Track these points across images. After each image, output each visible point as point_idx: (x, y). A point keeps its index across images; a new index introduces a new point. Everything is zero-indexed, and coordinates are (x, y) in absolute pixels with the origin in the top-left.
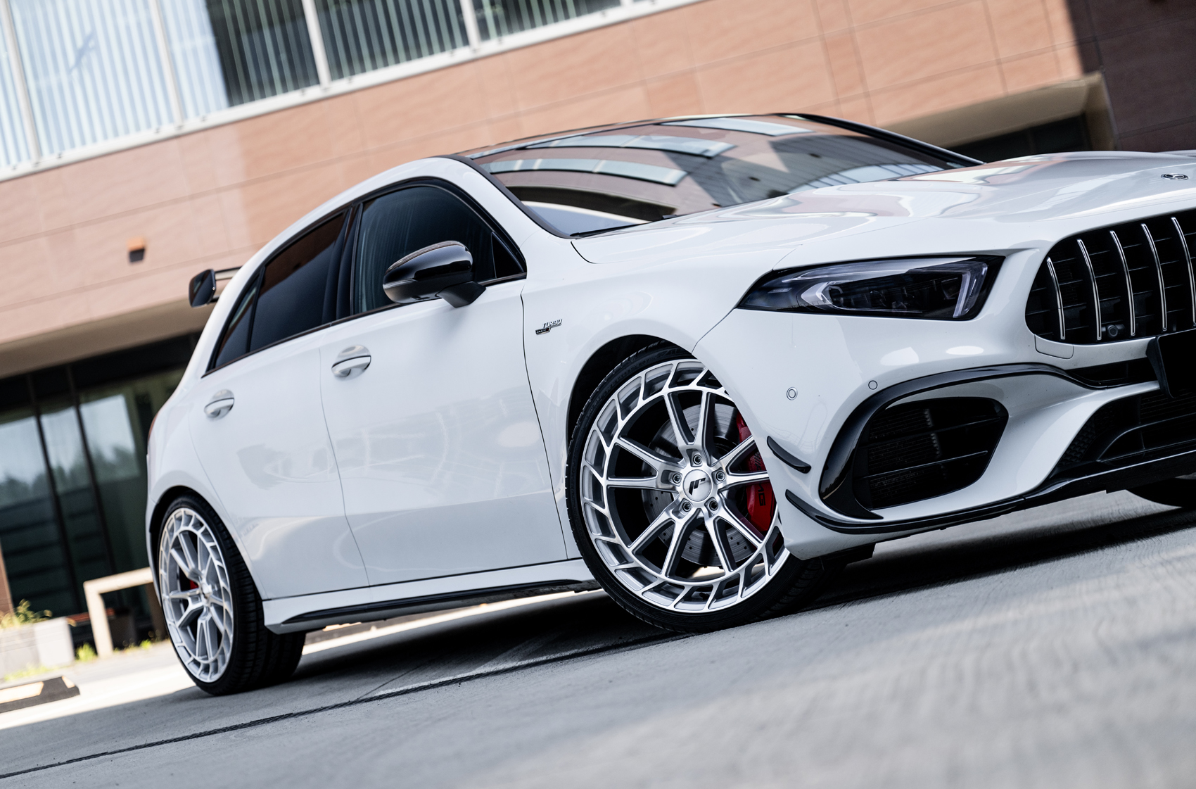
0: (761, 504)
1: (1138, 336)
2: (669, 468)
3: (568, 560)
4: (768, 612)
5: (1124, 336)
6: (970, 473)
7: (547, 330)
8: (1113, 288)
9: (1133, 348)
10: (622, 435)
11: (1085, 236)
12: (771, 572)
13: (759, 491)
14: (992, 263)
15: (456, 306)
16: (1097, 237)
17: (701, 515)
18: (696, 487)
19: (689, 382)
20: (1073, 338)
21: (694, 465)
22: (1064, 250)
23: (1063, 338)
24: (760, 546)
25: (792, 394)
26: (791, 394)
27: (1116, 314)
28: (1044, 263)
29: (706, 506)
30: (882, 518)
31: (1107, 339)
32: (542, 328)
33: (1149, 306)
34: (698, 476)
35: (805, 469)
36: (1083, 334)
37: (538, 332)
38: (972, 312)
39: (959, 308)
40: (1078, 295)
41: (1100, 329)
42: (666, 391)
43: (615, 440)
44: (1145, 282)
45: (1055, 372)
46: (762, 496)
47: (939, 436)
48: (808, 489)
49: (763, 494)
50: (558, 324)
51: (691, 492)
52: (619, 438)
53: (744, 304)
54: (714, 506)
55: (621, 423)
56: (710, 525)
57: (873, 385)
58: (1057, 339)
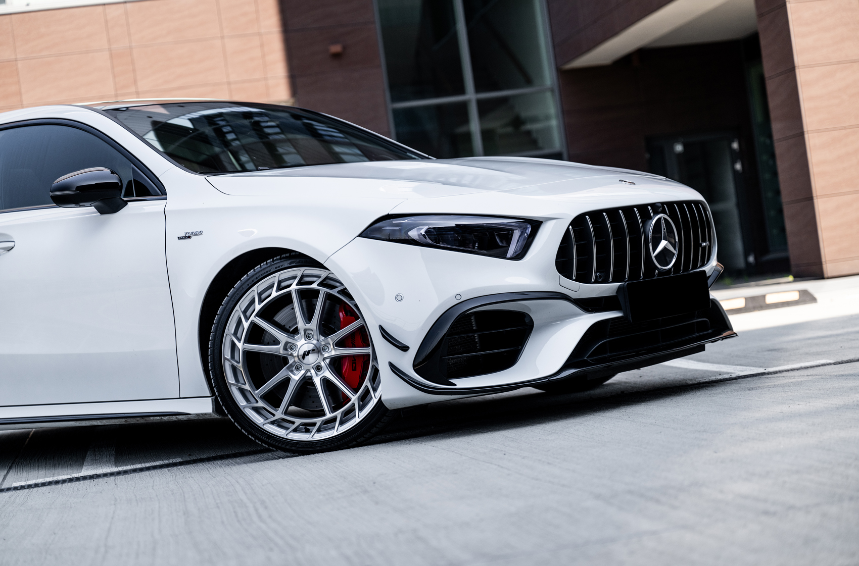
0: (353, 370)
1: (613, 282)
2: (290, 340)
3: (180, 398)
4: (354, 443)
5: (606, 281)
6: (509, 360)
7: (189, 237)
9: (608, 289)
10: (257, 315)
11: (590, 214)
12: (359, 416)
13: (353, 361)
14: (535, 225)
16: (596, 215)
17: (309, 374)
18: (308, 355)
19: (311, 283)
20: (579, 279)
21: (307, 340)
22: (579, 222)
23: (574, 278)
24: (354, 398)
25: (399, 298)
27: (603, 266)
28: (568, 228)
29: (313, 368)
30: (455, 385)
31: (596, 282)
32: (184, 235)
34: (308, 347)
35: (405, 348)
36: (583, 278)
37: (179, 238)
38: (519, 256)
39: (511, 252)
40: (584, 252)
41: (593, 276)
42: (294, 287)
43: (252, 318)
44: (620, 248)
45: (569, 299)
46: (354, 365)
47: (479, 336)
48: (406, 362)
49: (355, 363)
50: (199, 234)
51: (304, 357)
52: (255, 317)
53: (365, 234)
54: (318, 368)
55: (258, 307)
56: (317, 381)
57: (458, 297)
58: (571, 278)
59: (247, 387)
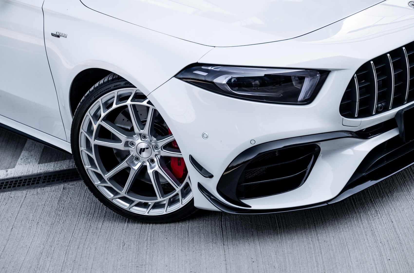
0: (179, 165)
1: (392, 108)
5: (387, 109)
7: (58, 36)
8: (384, 84)
10: (104, 120)
11: (375, 60)
12: (182, 203)
16: (381, 60)
17: (145, 164)
18: (143, 151)
19: (142, 101)
20: (361, 115)
21: (143, 139)
22: (364, 70)
23: (356, 116)
24: (178, 190)
25: (205, 136)
27: (384, 99)
28: (353, 78)
29: (148, 161)
30: (250, 207)
31: (377, 113)
32: (55, 33)
35: (210, 176)
36: (366, 112)
37: (53, 35)
38: (309, 100)
39: (301, 96)
40: (367, 91)
41: (374, 108)
42: (129, 103)
43: (99, 122)
44: (401, 78)
45: (350, 134)
46: (179, 161)
48: (213, 186)
50: (65, 36)
51: (140, 153)
54: (152, 162)
55: (103, 114)
56: (150, 172)
57: (253, 142)
59: (99, 171)
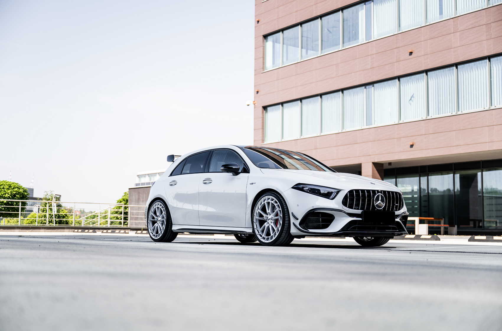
1: (360, 210)
3: (245, 227)
5: (358, 209)
6: (326, 226)
7: (253, 184)
8: (358, 200)
9: (359, 212)
11: (355, 190)
14: (338, 191)
15: (234, 175)
16: (357, 191)
20: (349, 207)
22: (351, 192)
23: (347, 207)
26: (298, 205)
27: (357, 205)
28: (347, 193)
30: (309, 231)
31: (355, 209)
33: (363, 205)
35: (297, 219)
36: (351, 207)
37: (250, 184)
38: (333, 199)
39: (331, 197)
40: (352, 200)
41: (354, 207)
44: (364, 201)
45: (345, 212)
47: (321, 219)
48: (297, 223)
50: (255, 183)
53: (293, 188)
57: (313, 207)
58: (346, 207)
